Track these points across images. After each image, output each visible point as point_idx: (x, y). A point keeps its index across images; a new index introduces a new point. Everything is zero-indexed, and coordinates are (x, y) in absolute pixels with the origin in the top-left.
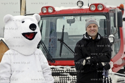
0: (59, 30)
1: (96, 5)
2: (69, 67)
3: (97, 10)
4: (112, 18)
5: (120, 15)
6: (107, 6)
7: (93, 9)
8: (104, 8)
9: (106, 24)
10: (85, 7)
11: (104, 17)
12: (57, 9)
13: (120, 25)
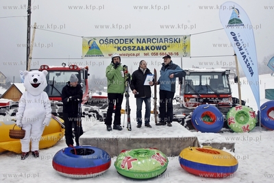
0: (51, 79)
1: (73, 66)
2: (57, 102)
3: (73, 69)
4: (82, 74)
5: (86, 72)
6: (80, 67)
7: (71, 68)
8: (77, 68)
9: (79, 76)
10: (67, 66)
11: (77, 73)
12: (50, 67)
13: (86, 78)
